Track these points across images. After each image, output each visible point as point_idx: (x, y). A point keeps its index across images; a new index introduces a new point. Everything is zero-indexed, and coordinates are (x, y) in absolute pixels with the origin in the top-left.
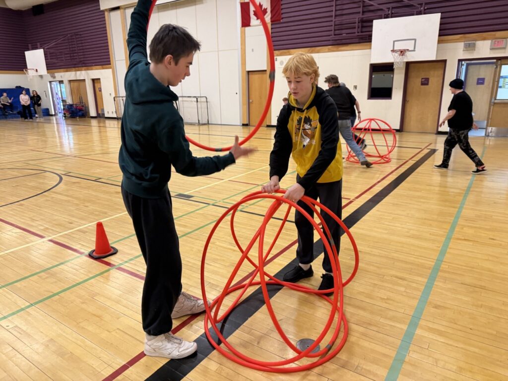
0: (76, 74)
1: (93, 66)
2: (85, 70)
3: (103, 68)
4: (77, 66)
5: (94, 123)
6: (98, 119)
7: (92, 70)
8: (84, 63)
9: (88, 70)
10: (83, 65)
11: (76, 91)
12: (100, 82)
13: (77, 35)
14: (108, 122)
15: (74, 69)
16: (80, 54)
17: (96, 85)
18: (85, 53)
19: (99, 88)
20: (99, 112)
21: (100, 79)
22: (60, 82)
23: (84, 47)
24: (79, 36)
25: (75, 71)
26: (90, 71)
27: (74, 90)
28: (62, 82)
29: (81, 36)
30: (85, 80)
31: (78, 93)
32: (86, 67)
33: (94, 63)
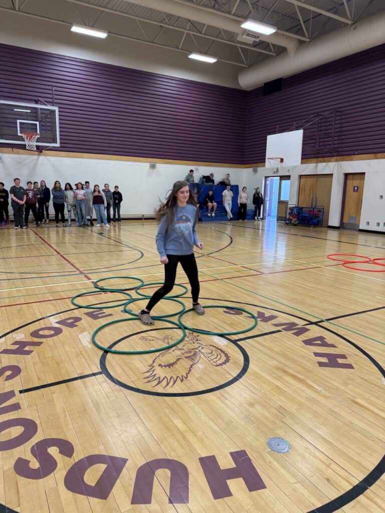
0: (317, 166)
1: (355, 154)
2: (336, 161)
3: (376, 158)
4: (320, 155)
5: (333, 235)
6: (341, 230)
7: (351, 160)
8: (337, 151)
9: (343, 160)
10: (335, 154)
11: (307, 190)
12: (364, 179)
13: (337, 112)
14: (362, 238)
15: (315, 160)
16: (335, 138)
17: (349, 182)
18: (343, 137)
19: (354, 187)
20: (345, 221)
21: (364, 174)
22: (282, 178)
23: (344, 129)
24: (339, 114)
25: (317, 162)
26: (346, 162)
27: (305, 189)
28: (288, 177)
29: (342, 113)
30: (332, 174)
31: (310, 193)
32: (338, 157)
33: (358, 151)
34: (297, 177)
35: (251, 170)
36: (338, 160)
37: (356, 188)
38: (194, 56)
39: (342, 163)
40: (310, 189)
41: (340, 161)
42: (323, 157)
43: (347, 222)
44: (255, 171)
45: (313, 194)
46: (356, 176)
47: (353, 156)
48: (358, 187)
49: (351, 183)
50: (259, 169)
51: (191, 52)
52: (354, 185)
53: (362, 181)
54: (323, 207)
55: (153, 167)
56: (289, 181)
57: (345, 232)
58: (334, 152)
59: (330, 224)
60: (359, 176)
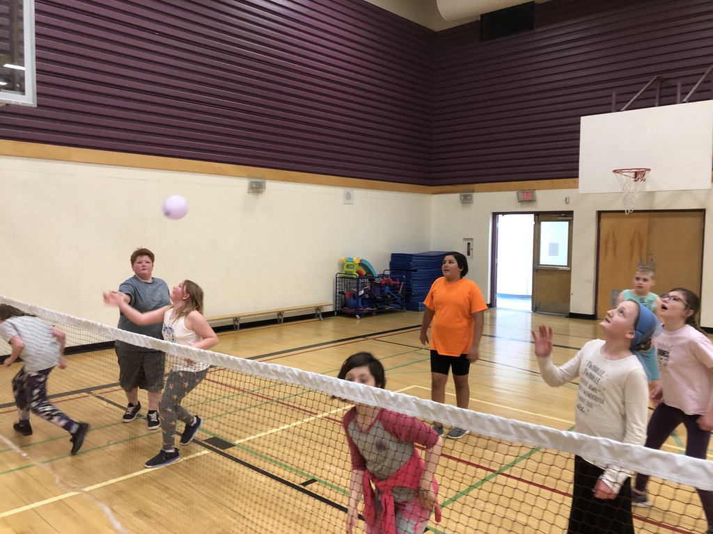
27: (615, 242)
28: (564, 215)
30: (704, 210)
31: (633, 251)
34: (594, 216)
35: (455, 197)
40: (632, 243)
45: (641, 255)
50: (477, 196)
55: (257, 188)
56: (568, 223)
59: (706, 323)
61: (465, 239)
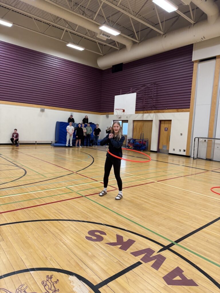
0: (143, 115)
3: (178, 112)
4: (145, 109)
5: (153, 156)
6: (158, 153)
7: (163, 112)
8: (155, 107)
9: (159, 112)
11: (138, 129)
12: (171, 123)
13: (155, 84)
14: (171, 158)
15: (142, 112)
16: (154, 99)
17: (162, 125)
18: (159, 99)
19: (165, 128)
20: (160, 148)
21: (171, 120)
22: (124, 121)
23: (159, 94)
24: (156, 85)
25: (143, 113)
26: (160, 113)
27: (136, 129)
28: (127, 121)
29: (158, 85)
30: (152, 120)
31: (140, 131)
32: (156, 110)
33: (167, 107)
34: (132, 121)
35: (105, 116)
36: (156, 112)
37: (166, 129)
38: (70, 45)
39: (158, 114)
40: (140, 129)
41: (157, 113)
42: (147, 110)
43: (161, 149)
44: (107, 117)
45: (141, 132)
46: (166, 122)
47: (165, 110)
48: (167, 128)
49: (163, 126)
50: (110, 116)
51: (68, 43)
52: (165, 127)
53: (170, 125)
54: (147, 139)
56: (128, 123)
57: (161, 154)
58: (154, 108)
59: (151, 149)
60: (168, 122)
61: (107, 127)
